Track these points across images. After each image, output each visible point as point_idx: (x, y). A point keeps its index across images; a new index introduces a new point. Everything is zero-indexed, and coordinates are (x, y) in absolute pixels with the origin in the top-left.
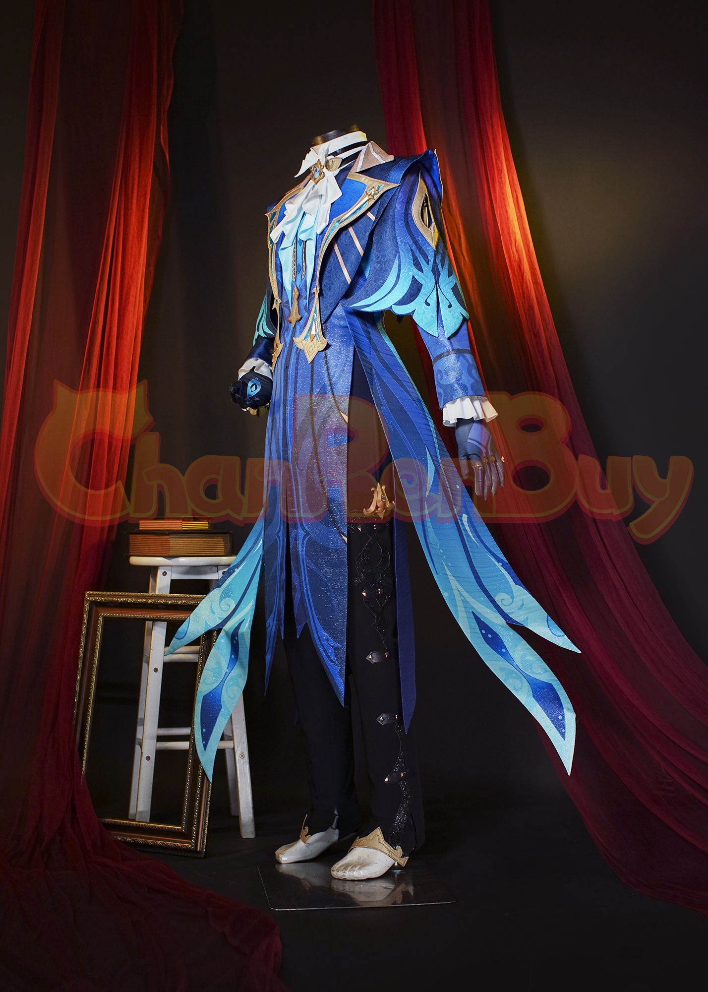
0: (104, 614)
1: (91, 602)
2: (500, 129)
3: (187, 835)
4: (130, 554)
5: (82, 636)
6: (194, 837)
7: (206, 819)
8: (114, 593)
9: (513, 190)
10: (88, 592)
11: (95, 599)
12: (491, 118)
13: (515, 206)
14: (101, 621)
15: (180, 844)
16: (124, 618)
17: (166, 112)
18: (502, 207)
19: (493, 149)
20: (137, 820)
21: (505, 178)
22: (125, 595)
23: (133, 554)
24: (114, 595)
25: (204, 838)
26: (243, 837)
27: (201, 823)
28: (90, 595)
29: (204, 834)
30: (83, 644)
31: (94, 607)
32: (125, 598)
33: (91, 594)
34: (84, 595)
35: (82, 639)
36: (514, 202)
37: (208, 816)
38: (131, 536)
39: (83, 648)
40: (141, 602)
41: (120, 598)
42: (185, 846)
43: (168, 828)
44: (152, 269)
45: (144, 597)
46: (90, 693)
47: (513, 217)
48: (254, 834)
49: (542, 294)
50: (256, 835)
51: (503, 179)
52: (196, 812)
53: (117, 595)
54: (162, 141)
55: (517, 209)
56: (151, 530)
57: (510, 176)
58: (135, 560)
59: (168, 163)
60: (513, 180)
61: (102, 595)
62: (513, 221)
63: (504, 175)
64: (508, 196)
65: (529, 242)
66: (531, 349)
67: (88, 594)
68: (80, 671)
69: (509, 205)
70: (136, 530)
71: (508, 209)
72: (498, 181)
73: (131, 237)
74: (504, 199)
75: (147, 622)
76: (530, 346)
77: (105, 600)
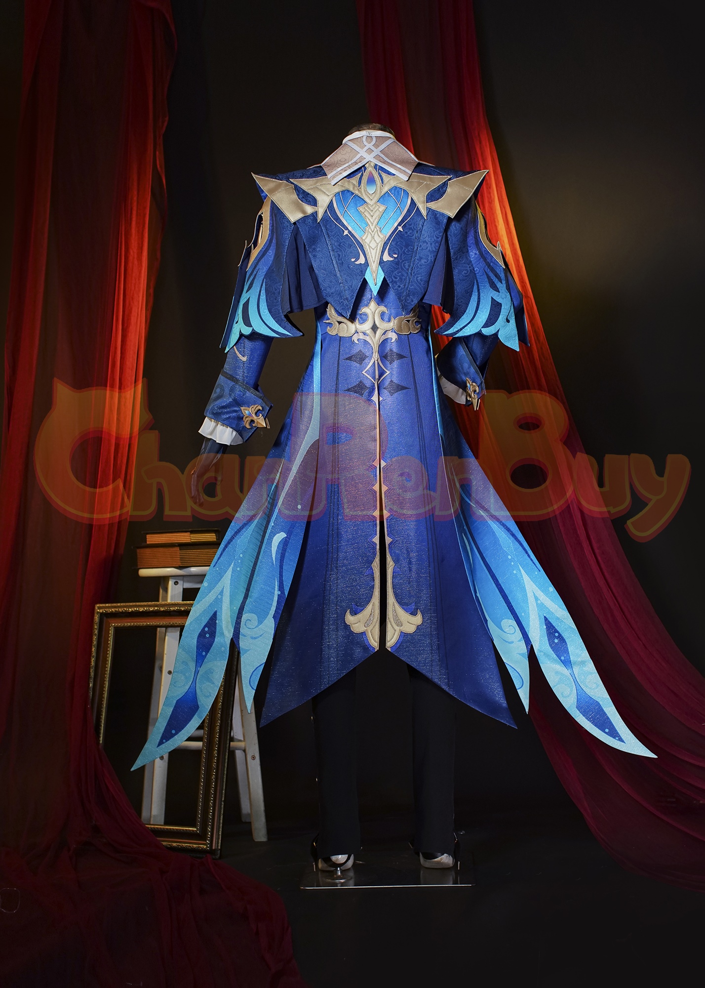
0: (114, 624)
1: (102, 614)
2: (488, 144)
3: (201, 836)
4: (139, 567)
5: (93, 647)
6: (209, 837)
7: (220, 820)
8: (124, 604)
9: (502, 206)
10: (98, 605)
11: (106, 611)
12: (479, 135)
13: (504, 223)
14: (112, 632)
15: (195, 846)
16: (136, 626)
17: (162, 137)
18: (492, 224)
19: (481, 163)
20: (152, 823)
21: (494, 194)
22: (137, 605)
23: (142, 567)
24: (124, 606)
25: (218, 839)
26: (256, 840)
27: (216, 824)
28: (99, 608)
29: (219, 835)
30: (94, 654)
31: (105, 618)
32: (136, 607)
33: (101, 607)
34: (94, 607)
35: (93, 649)
36: (503, 218)
37: (222, 817)
38: (138, 551)
39: (95, 657)
40: (153, 611)
41: (131, 608)
42: (201, 847)
43: (183, 830)
44: (151, 291)
45: (157, 606)
46: (103, 698)
47: (503, 233)
48: (266, 837)
49: (533, 306)
50: (269, 839)
51: (492, 194)
52: (211, 812)
53: (127, 606)
54: (158, 166)
55: (506, 225)
56: (159, 544)
57: (499, 191)
58: (144, 572)
59: (165, 187)
60: (502, 196)
61: (113, 606)
62: (502, 236)
63: (493, 191)
64: (497, 213)
65: (519, 257)
66: (523, 362)
67: (98, 607)
68: (93, 679)
69: (498, 221)
70: (143, 544)
71: (497, 224)
72: (488, 197)
73: (131, 258)
74: (493, 214)
75: (158, 629)
76: (522, 358)
77: (115, 611)
